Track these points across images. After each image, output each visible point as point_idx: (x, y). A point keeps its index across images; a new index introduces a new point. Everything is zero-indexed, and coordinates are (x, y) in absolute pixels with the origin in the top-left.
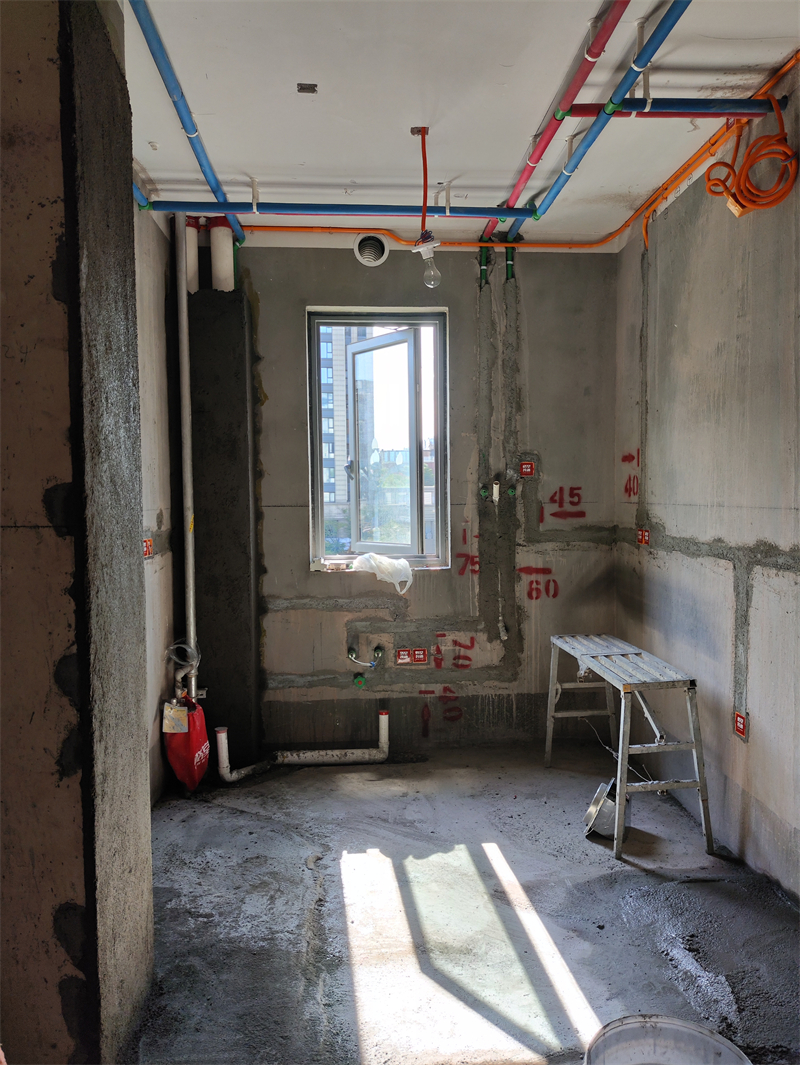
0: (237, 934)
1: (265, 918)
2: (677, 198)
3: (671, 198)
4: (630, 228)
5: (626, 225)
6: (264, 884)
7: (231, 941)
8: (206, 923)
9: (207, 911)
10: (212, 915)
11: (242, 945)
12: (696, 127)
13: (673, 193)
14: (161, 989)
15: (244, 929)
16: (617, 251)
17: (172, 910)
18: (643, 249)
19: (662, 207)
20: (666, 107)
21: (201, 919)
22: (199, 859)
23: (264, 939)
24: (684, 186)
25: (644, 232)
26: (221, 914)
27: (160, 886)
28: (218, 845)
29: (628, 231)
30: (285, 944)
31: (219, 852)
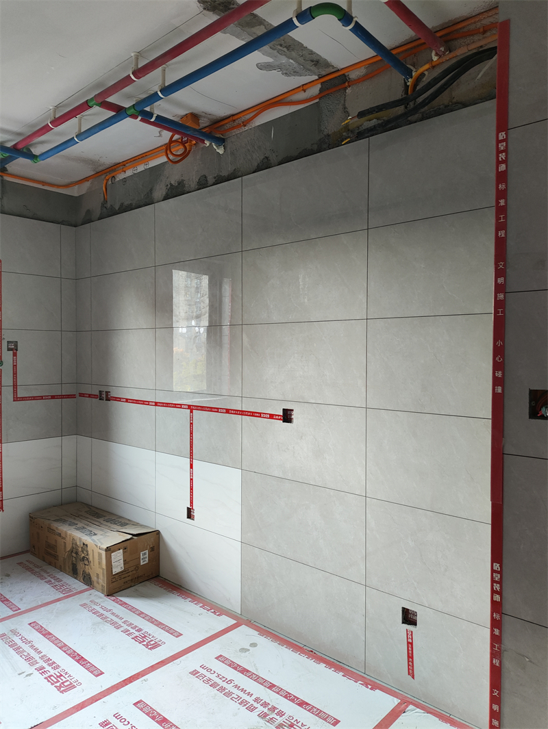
2: (135, 174)
3: (129, 173)
4: (89, 182)
5: (86, 179)
12: (160, 136)
13: (131, 170)
16: (76, 195)
18: (103, 200)
19: (121, 176)
20: (162, 122)
24: (141, 168)
25: (104, 189)
29: (87, 184)
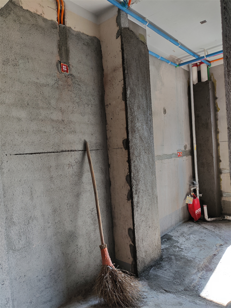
0: (186, 255)
1: (196, 254)
6: (201, 246)
7: (184, 256)
8: (181, 250)
9: (183, 248)
10: (183, 249)
11: (186, 257)
14: (162, 260)
15: (189, 254)
17: (175, 245)
21: (180, 249)
22: (188, 236)
23: (193, 258)
26: (185, 250)
27: (175, 239)
28: (195, 235)
30: (197, 261)
31: (194, 236)
